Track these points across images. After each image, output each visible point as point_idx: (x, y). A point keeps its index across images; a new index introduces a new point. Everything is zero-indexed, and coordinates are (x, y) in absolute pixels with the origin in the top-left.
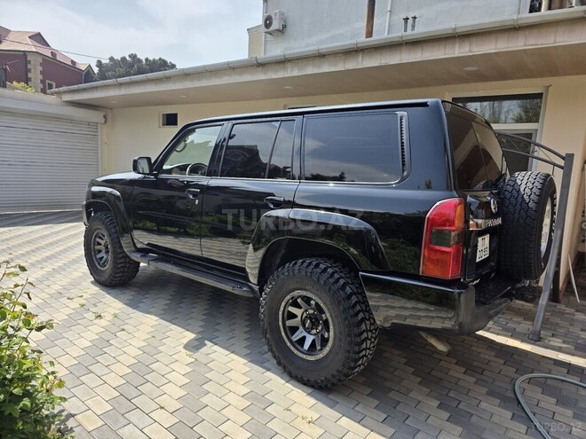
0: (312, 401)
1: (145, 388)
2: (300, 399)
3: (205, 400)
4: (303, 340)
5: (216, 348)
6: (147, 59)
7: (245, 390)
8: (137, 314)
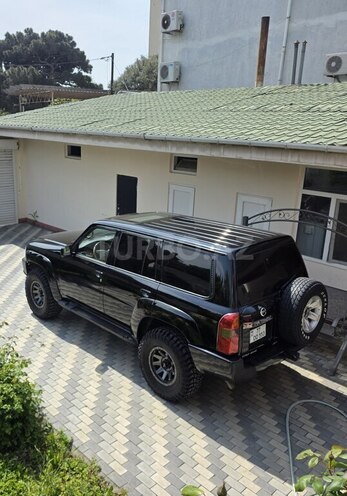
0: (165, 408)
1: (77, 395)
2: (158, 407)
3: (107, 404)
4: (162, 374)
5: (114, 371)
6: (43, 34)
7: (129, 400)
8: (65, 344)
